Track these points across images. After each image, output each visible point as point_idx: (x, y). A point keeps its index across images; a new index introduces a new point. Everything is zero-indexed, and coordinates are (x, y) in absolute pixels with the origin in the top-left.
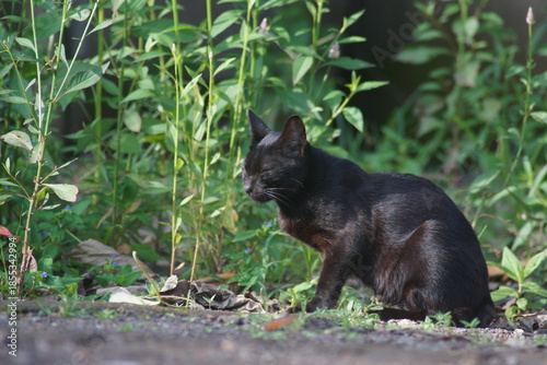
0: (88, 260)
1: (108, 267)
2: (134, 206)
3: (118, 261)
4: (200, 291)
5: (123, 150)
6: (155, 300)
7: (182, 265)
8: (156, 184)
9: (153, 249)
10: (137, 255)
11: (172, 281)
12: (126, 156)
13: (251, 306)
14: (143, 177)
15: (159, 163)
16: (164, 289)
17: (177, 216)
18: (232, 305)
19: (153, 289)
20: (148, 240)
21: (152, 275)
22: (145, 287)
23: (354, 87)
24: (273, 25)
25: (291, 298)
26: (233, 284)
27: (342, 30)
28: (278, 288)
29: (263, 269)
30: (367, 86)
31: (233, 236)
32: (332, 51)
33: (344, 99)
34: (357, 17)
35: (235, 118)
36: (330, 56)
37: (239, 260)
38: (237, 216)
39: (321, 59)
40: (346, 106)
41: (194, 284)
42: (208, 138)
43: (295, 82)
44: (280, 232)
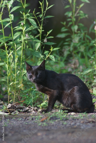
4: (17, 108)
7: (11, 100)
11: (10, 105)
13: (30, 110)
16: (8, 108)
17: (9, 87)
18: (25, 110)
22: (2, 107)
23: (52, 50)
24: (29, 35)
25: (40, 107)
26: (24, 104)
27: (47, 35)
28: (36, 104)
29: (32, 99)
30: (55, 49)
31: (23, 91)
32: (45, 40)
33: (49, 53)
34: (51, 31)
35: (21, 60)
36: (44, 42)
37: (25, 97)
38: (23, 85)
39: (42, 43)
40: (50, 55)
41: (15, 105)
42: (16, 67)
43: (36, 50)
44: (36, 90)
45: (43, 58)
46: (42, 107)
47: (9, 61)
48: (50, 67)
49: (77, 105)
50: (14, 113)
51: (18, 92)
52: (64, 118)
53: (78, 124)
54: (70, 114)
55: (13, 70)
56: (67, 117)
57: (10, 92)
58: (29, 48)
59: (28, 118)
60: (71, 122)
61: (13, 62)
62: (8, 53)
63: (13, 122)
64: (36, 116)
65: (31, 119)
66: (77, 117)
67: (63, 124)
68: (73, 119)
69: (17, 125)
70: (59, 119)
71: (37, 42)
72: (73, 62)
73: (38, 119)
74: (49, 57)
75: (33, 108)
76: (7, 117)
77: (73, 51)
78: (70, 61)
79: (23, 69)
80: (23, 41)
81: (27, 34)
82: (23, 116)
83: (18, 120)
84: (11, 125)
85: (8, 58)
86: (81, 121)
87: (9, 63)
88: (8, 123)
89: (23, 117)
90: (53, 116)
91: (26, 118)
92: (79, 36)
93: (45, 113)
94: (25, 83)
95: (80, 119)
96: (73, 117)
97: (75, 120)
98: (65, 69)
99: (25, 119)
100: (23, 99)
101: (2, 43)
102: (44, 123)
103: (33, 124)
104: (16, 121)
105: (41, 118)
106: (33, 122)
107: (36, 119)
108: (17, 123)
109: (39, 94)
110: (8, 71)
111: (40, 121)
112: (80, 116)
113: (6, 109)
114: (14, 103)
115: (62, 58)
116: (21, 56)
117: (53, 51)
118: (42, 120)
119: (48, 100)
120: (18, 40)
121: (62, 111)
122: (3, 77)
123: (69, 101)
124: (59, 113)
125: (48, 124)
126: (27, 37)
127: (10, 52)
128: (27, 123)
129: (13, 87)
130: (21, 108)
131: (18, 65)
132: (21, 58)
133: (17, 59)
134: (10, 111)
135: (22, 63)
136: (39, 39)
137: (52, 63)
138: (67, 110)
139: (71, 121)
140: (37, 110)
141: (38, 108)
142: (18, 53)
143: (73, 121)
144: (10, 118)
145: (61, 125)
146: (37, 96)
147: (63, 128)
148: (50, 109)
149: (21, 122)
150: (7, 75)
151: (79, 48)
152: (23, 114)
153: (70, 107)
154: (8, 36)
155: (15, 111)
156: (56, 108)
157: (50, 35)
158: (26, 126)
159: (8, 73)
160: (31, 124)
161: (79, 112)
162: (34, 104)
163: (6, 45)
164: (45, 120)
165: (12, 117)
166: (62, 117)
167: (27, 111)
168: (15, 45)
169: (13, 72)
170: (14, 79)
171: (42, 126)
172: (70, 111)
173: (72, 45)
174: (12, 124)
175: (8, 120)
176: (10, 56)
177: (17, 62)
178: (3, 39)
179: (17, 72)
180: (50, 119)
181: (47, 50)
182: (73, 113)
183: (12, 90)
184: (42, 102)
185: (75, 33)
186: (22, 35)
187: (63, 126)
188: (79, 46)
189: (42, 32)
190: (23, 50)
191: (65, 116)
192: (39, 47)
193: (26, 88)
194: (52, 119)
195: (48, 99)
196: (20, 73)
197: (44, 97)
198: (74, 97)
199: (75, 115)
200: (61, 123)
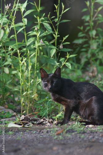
1: (3, 113)
2: (8, 94)
3: (5, 110)
4: (30, 119)
7: (24, 112)
8: (16, 89)
11: (23, 117)
13: (45, 122)
16: (21, 119)
17: (22, 97)
18: (40, 122)
23: (68, 57)
24: (44, 41)
25: (55, 118)
26: (38, 115)
27: (63, 41)
28: (51, 115)
29: (47, 111)
30: (71, 56)
31: (37, 101)
32: (60, 47)
33: (65, 60)
34: (67, 36)
35: (35, 68)
36: (60, 48)
37: (39, 108)
38: (37, 95)
39: (58, 49)
40: (66, 62)
41: (29, 117)
42: (29, 75)
43: (51, 57)
44: (51, 100)
45: (58, 66)
46: (57, 119)
47: (23, 69)
48: (66, 76)
49: (96, 117)
50: (27, 126)
51: (32, 103)
52: (81, 131)
53: (97, 137)
54: (88, 126)
55: (26, 78)
56: (85, 130)
57: (24, 103)
58: (43, 54)
59: (42, 131)
60: (89, 136)
61: (26, 70)
62: (21, 61)
63: (27, 135)
64: (51, 128)
65: (46, 132)
66: (95, 130)
67: (80, 138)
68: (91, 132)
69: (31, 138)
70: (76, 132)
71: (51, 49)
72: (91, 70)
73: (53, 132)
74: (65, 65)
75: (48, 120)
76: (20, 130)
77: (90, 58)
78: (88, 69)
79: (37, 78)
80: (37, 48)
81: (42, 40)
82: (37, 128)
83: (32, 133)
84: (24, 138)
85: (22, 66)
86: (99, 134)
87: (22, 71)
88: (22, 136)
89: (38, 130)
90: (70, 129)
91: (41, 130)
92: (98, 42)
93: (61, 125)
94: (39, 93)
95: (99, 132)
96: (91, 130)
97: (94, 133)
98: (82, 78)
99: (40, 132)
100: (37, 110)
101: (15, 50)
102: (60, 137)
103: (48, 137)
104: (30, 134)
105: (57, 131)
106: (48, 135)
107: (52, 132)
108: (30, 136)
109: (55, 105)
110: (21, 79)
111: (55, 134)
112: (99, 129)
113: (20, 121)
114: (28, 114)
115: (79, 65)
116: (35, 64)
117: (69, 59)
118: (57, 133)
119: (64, 112)
120: (32, 46)
121: (79, 123)
122: (16, 86)
123: (86, 113)
124: (76, 125)
125: (64, 137)
126: (42, 43)
127: (23, 59)
128: (41, 137)
129: (27, 97)
130: (35, 120)
131: (31, 74)
132: (36, 65)
133: (31, 67)
134: (23, 123)
135: (36, 71)
136: (54, 46)
137: (68, 71)
138: (84, 122)
139: (89, 134)
140: (52, 122)
141: (54, 120)
142: (32, 61)
143: (91, 134)
144: (24, 131)
145: (78, 139)
146: (53, 107)
147: (81, 141)
148: (67, 121)
149: (35, 135)
150: (20, 84)
151: (97, 54)
152: (37, 127)
153: (88, 119)
154: (21, 42)
155: (29, 123)
156: (73, 120)
157: (66, 41)
158: (41, 139)
159: (22, 82)
160: (45, 138)
161: (97, 125)
162: (49, 115)
163: (18, 51)
164: (61, 133)
165: (25, 130)
166: (79, 130)
167: (41, 123)
168: (29, 52)
169: (26, 81)
170: (28, 88)
171: (58, 139)
172: (88, 123)
173: (90, 51)
174: (26, 137)
175: (22, 133)
176: (23, 64)
177: (31, 70)
178: (16, 45)
179: (31, 81)
180: (66, 132)
181: (63, 57)
182: (91, 126)
183: (26, 101)
184: (58, 114)
185: (93, 39)
186: (36, 41)
187: (80, 140)
188: (98, 53)
189: (58, 37)
190: (37, 57)
191: (82, 129)
192: (55, 53)
193: (40, 98)
194: (68, 131)
195: (64, 110)
196: (34, 82)
197: (59, 108)
198: (92, 109)
199: (94, 128)
200: (78, 137)
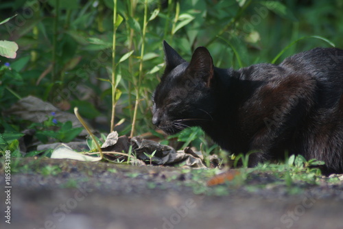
0: (29, 116)
1: (48, 124)
2: (73, 63)
3: (57, 118)
4: (140, 147)
5: (61, 6)
6: (95, 156)
7: (122, 121)
8: (96, 41)
9: (92, 105)
10: (79, 111)
11: (112, 137)
12: (64, 12)
13: (191, 161)
14: (82, 33)
15: (98, 19)
16: (105, 145)
17: (116, 73)
18: (172, 160)
19: (94, 144)
20: (86, 97)
21: (92, 131)
22: (86, 143)
41: (134, 139)
75: (201, 156)
113: (102, 150)
179: (150, 13)
